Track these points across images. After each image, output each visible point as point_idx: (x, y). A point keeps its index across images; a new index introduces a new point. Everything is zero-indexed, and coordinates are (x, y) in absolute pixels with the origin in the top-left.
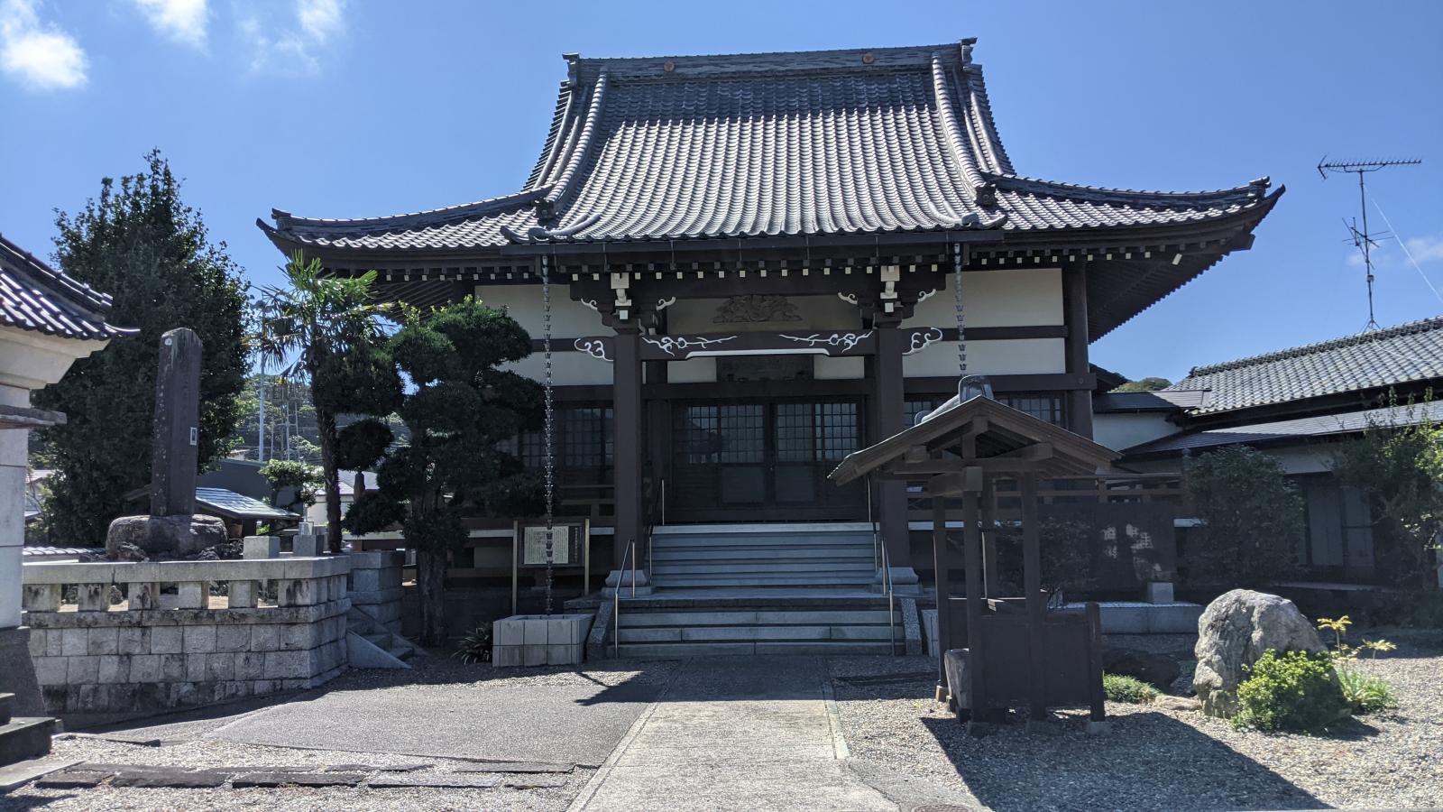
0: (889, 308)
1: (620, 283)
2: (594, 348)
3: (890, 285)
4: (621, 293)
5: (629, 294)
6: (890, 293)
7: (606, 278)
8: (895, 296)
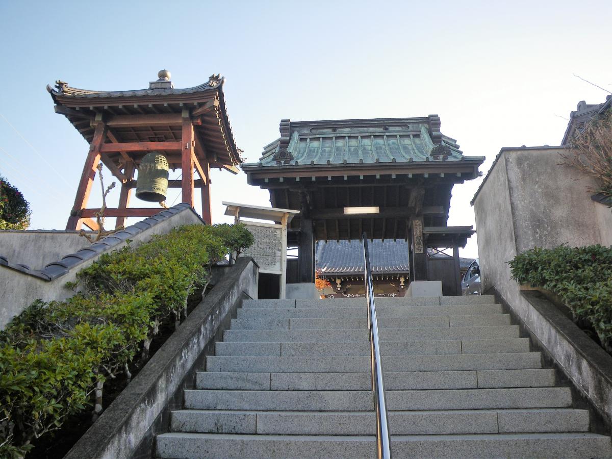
0: (402, 287)
1: (338, 281)
2: (332, 297)
3: (402, 282)
4: (338, 284)
5: (340, 284)
6: (402, 284)
7: (335, 280)
8: (404, 284)
